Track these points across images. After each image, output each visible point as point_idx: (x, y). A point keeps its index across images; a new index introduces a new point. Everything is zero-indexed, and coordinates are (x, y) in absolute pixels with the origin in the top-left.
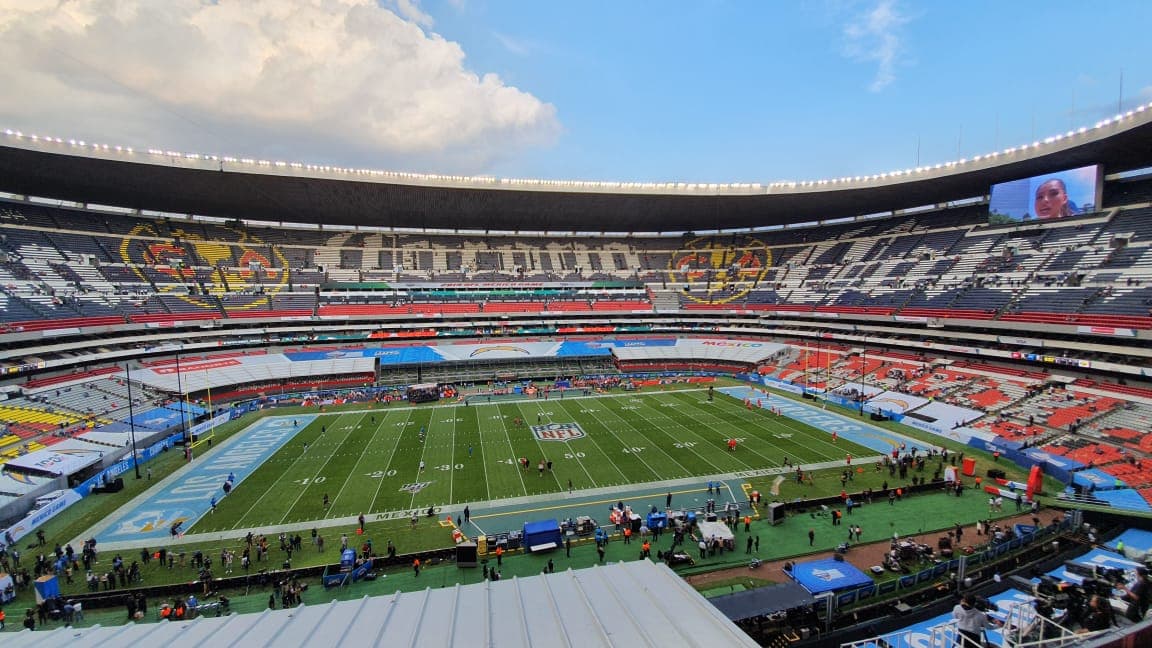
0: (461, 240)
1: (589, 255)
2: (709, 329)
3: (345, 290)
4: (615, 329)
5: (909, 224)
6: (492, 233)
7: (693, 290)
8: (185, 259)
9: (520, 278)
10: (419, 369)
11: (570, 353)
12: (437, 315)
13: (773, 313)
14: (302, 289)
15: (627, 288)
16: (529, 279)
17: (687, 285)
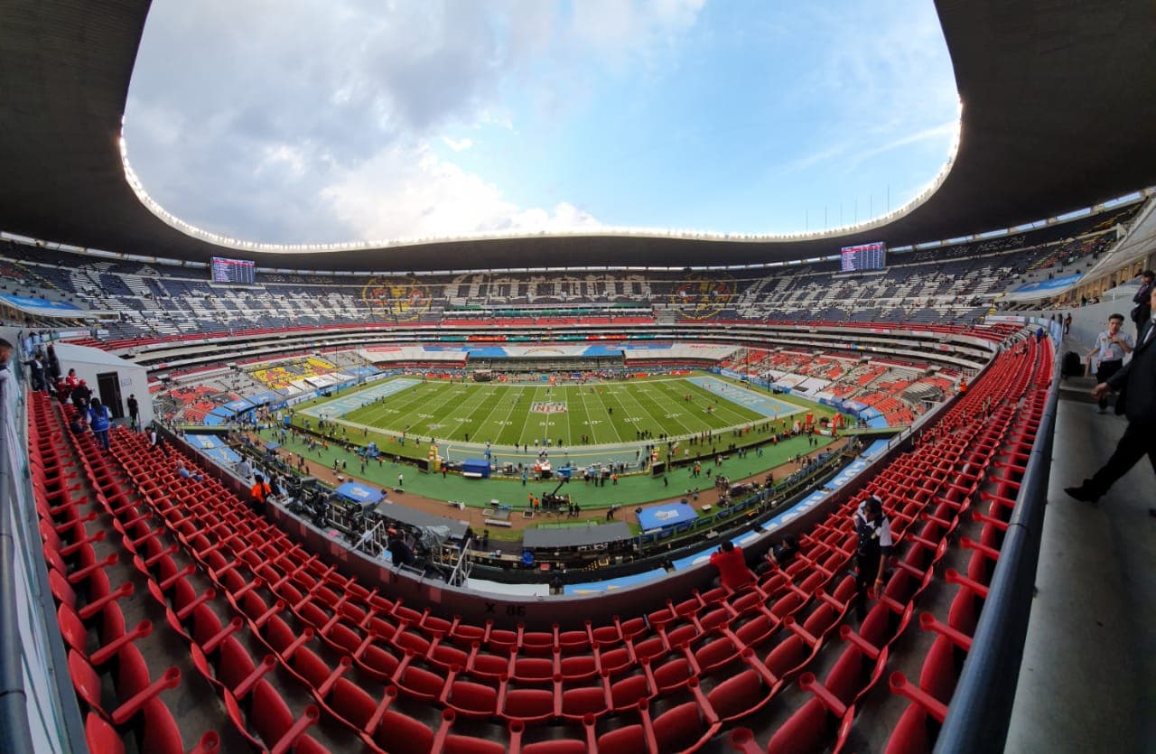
0: (529, 275)
1: (616, 284)
2: (695, 337)
3: (457, 310)
4: (628, 337)
6: (550, 269)
7: (685, 310)
9: (565, 302)
10: (491, 361)
11: (593, 354)
12: (508, 326)
13: (735, 325)
14: (435, 310)
15: (639, 308)
16: (570, 302)
17: (683, 306)
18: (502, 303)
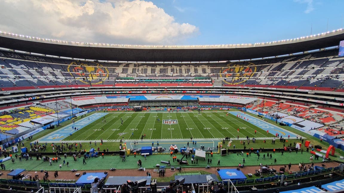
0: (156, 65)
1: (195, 69)
2: (232, 93)
3: (122, 79)
4: (200, 92)
5: (308, 57)
6: (165, 62)
7: (227, 80)
8: (83, 71)
9: (172, 76)
10: (140, 102)
11: (185, 99)
12: (146, 87)
13: (254, 88)
14: (111, 79)
16: (175, 76)
17: (225, 78)
18: (144, 77)
